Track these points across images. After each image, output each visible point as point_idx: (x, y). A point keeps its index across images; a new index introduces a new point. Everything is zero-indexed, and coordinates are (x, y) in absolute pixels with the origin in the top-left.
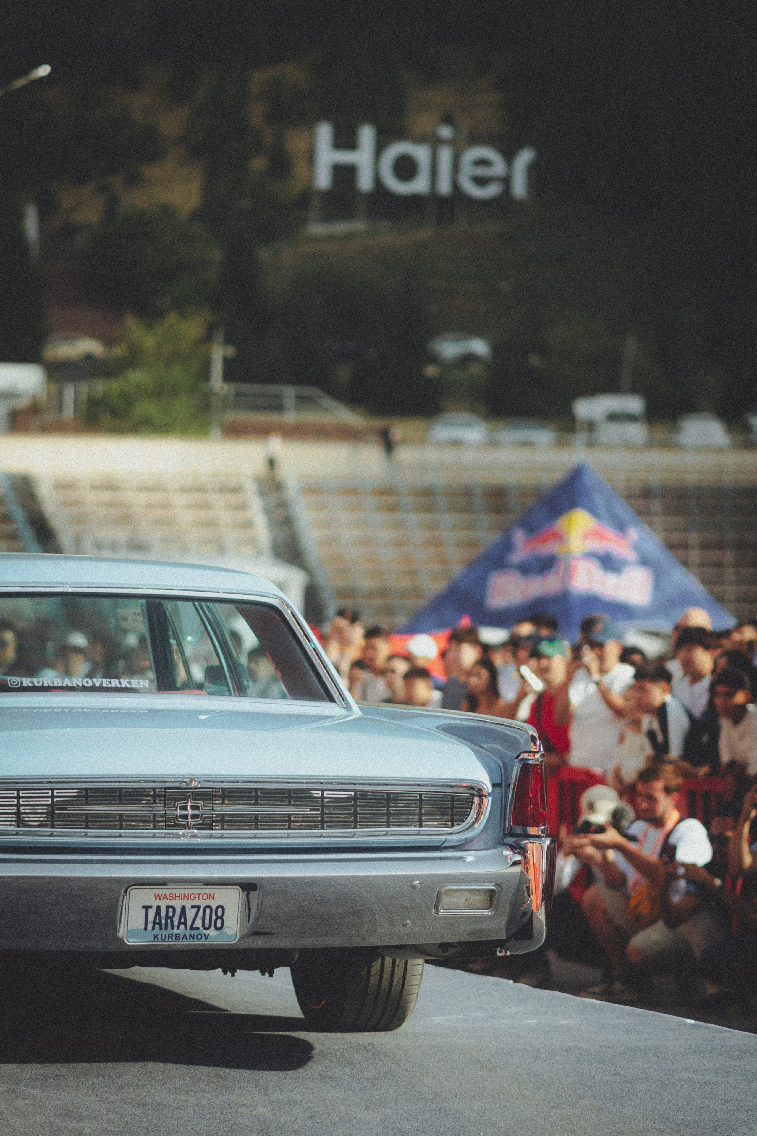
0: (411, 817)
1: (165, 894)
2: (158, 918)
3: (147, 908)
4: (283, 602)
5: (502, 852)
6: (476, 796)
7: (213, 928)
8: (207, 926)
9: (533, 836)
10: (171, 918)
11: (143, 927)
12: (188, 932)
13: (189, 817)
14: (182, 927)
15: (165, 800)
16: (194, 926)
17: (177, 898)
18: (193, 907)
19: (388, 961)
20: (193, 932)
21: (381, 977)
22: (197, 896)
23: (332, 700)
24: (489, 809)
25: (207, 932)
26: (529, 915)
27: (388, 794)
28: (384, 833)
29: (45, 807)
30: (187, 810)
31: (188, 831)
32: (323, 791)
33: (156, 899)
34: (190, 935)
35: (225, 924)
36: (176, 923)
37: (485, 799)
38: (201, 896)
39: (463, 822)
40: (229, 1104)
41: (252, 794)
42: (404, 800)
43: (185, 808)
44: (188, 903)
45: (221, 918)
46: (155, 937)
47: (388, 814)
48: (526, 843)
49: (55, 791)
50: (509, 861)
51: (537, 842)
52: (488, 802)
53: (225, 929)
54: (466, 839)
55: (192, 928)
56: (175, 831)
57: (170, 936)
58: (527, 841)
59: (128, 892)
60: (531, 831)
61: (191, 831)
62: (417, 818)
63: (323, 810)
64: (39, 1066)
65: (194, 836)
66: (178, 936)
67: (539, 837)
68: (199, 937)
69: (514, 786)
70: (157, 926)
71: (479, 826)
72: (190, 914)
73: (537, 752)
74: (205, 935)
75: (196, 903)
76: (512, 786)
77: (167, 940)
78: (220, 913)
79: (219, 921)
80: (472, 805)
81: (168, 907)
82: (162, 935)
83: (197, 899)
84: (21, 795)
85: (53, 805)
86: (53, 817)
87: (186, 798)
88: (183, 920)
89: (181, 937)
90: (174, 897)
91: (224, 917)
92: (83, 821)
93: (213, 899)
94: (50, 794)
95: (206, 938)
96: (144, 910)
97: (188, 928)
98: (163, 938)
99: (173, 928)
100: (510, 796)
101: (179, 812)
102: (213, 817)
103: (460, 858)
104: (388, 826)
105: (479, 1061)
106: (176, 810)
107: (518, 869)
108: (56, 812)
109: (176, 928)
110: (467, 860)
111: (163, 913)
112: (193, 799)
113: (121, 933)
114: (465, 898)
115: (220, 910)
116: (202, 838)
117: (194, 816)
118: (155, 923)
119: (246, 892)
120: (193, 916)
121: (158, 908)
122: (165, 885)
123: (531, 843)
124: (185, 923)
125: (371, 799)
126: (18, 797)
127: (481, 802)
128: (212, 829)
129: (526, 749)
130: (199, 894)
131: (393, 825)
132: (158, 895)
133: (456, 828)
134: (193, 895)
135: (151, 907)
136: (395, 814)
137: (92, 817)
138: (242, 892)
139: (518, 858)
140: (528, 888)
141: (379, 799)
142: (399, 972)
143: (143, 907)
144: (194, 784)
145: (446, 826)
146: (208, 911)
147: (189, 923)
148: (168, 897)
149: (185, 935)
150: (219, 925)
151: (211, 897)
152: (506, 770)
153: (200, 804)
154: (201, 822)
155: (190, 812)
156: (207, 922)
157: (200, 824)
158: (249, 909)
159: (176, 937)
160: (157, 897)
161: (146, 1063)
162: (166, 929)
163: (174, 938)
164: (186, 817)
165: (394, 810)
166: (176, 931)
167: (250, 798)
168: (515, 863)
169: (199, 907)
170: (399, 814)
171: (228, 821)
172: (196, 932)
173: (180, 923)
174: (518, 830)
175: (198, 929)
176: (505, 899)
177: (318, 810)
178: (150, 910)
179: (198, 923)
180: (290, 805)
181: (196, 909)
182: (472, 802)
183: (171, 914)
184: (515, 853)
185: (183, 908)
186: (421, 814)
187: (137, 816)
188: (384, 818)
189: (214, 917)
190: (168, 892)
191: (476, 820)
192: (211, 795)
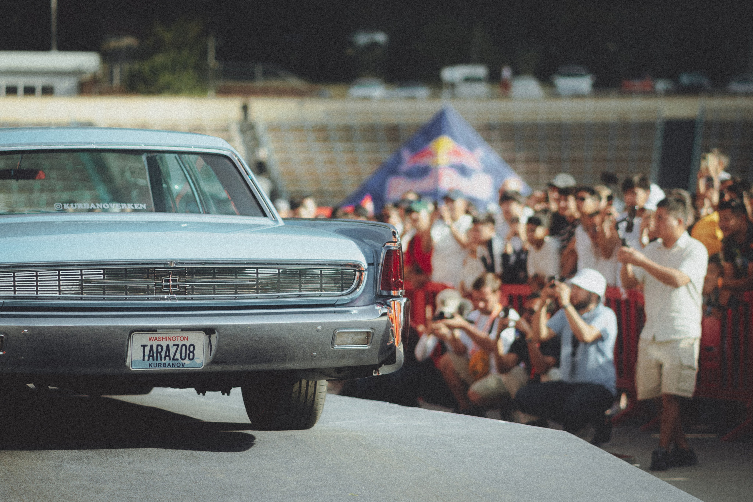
0: (315, 285)
1: (156, 337)
2: (151, 353)
3: (144, 346)
4: (233, 153)
5: (375, 307)
6: (357, 271)
7: (187, 359)
8: (183, 358)
9: (395, 297)
10: (160, 353)
11: (142, 358)
12: (171, 362)
13: (171, 286)
14: (167, 358)
15: (155, 276)
16: (175, 358)
17: (164, 340)
18: (174, 345)
19: (304, 382)
20: (174, 362)
21: (300, 392)
22: (177, 338)
23: (265, 215)
24: (366, 279)
25: (183, 362)
26: (393, 349)
27: (300, 271)
28: (298, 295)
29: (78, 281)
30: (169, 282)
31: (170, 296)
32: (257, 269)
33: (150, 340)
34: (173, 364)
35: (195, 356)
36: (163, 356)
37: (363, 274)
38: (179, 338)
39: (349, 288)
40: (199, 473)
41: (212, 272)
42: (311, 274)
43: (168, 281)
44: (171, 343)
45: (193, 352)
46: (150, 365)
47: (300, 284)
48: (391, 301)
49: (83, 271)
50: (379, 313)
51: (397, 300)
52: (365, 275)
53: (195, 360)
54: (351, 299)
55: (174, 359)
56: (161, 296)
57: (160, 365)
58: (391, 300)
59: (132, 336)
60: (393, 293)
61: (172, 295)
62: (318, 286)
63: (257, 282)
64: (76, 451)
65: (174, 299)
66: (164, 364)
67: (398, 297)
68: (179, 365)
69: (382, 265)
70: (151, 358)
71: (360, 290)
72: (172, 350)
73: (396, 242)
74: (182, 363)
75: (176, 342)
76: (380, 265)
77: (157, 367)
78: (192, 349)
79: (191, 354)
80: (355, 277)
81: (158, 346)
82: (154, 364)
83: (177, 339)
84: (61, 274)
85: (82, 280)
86: (82, 288)
87: (168, 274)
88: (167, 354)
89: (167, 365)
90: (161, 339)
91: (195, 352)
92: (101, 290)
93: (187, 340)
94: (80, 273)
95: (183, 366)
96: (142, 347)
97: (171, 359)
98: (155, 366)
99: (161, 360)
100: (379, 272)
101: (164, 283)
102: (186, 287)
103: (348, 311)
104: (300, 291)
105: (363, 444)
106: (162, 282)
107: (385, 318)
108: (84, 284)
109: (163, 359)
110: (352, 313)
111: (155, 350)
112: (173, 275)
113: (128, 363)
114: (351, 338)
115: (192, 347)
116: (179, 300)
117: (173, 286)
118: (149, 356)
119: (208, 336)
120: (174, 351)
121: (152, 346)
122: (156, 331)
123: (393, 301)
124: (169, 356)
125: (289, 274)
126: (59, 275)
127: (361, 274)
128: (186, 295)
129: (390, 240)
130: (178, 337)
131: (304, 291)
132: (151, 338)
133: (345, 292)
134: (174, 338)
135: (147, 346)
136: (305, 283)
137: (107, 287)
138: (206, 335)
139: (385, 311)
140: (392, 330)
141: (295, 274)
142: (311, 390)
143: (142, 346)
144: (173, 265)
145: (338, 290)
146: (184, 347)
147: (172, 356)
148: (158, 339)
149: (169, 364)
150: (191, 357)
151: (186, 338)
152: (377, 254)
153: (178, 278)
154: (178, 290)
155: (171, 283)
156: (183, 355)
157: (177, 291)
158: (211, 346)
159: (163, 365)
160: (151, 339)
161: (146, 449)
162: (157, 360)
163: (162, 366)
164: (168, 286)
165: (304, 281)
166: (163, 361)
167: (210, 274)
168: (384, 314)
169: (178, 346)
170: (307, 283)
171: (196, 289)
172: (176, 362)
173: (166, 356)
174: (385, 293)
175: (177, 359)
176: (378, 338)
177: (254, 281)
178: (146, 347)
179: (178, 356)
180: (236, 278)
181: (176, 347)
182: (355, 275)
183: (160, 350)
184: (383, 308)
185: (168, 346)
186: (321, 284)
187: (137, 287)
188: (298, 286)
189: (188, 352)
190: (158, 336)
191: (358, 286)
192: (184, 272)
